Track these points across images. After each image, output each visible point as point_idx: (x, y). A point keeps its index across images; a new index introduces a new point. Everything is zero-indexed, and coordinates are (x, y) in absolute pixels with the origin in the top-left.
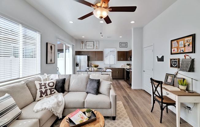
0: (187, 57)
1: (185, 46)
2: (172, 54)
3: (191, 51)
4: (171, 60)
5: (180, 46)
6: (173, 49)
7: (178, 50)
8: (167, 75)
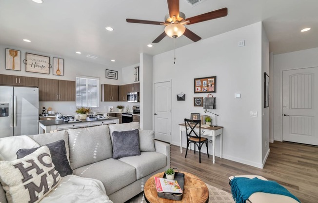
0: (210, 96)
1: (208, 86)
2: (195, 92)
3: (214, 91)
4: (195, 98)
5: (204, 86)
6: (196, 88)
7: (201, 89)
8: (192, 114)
